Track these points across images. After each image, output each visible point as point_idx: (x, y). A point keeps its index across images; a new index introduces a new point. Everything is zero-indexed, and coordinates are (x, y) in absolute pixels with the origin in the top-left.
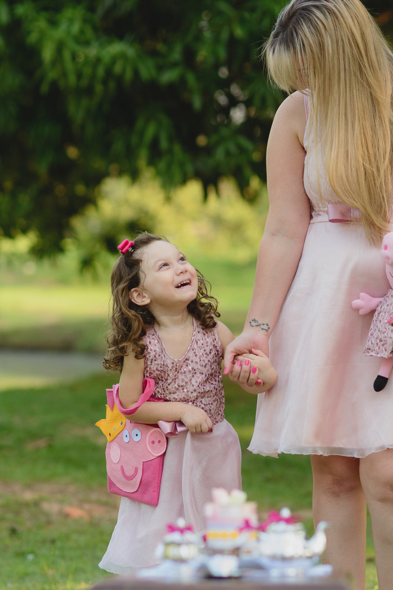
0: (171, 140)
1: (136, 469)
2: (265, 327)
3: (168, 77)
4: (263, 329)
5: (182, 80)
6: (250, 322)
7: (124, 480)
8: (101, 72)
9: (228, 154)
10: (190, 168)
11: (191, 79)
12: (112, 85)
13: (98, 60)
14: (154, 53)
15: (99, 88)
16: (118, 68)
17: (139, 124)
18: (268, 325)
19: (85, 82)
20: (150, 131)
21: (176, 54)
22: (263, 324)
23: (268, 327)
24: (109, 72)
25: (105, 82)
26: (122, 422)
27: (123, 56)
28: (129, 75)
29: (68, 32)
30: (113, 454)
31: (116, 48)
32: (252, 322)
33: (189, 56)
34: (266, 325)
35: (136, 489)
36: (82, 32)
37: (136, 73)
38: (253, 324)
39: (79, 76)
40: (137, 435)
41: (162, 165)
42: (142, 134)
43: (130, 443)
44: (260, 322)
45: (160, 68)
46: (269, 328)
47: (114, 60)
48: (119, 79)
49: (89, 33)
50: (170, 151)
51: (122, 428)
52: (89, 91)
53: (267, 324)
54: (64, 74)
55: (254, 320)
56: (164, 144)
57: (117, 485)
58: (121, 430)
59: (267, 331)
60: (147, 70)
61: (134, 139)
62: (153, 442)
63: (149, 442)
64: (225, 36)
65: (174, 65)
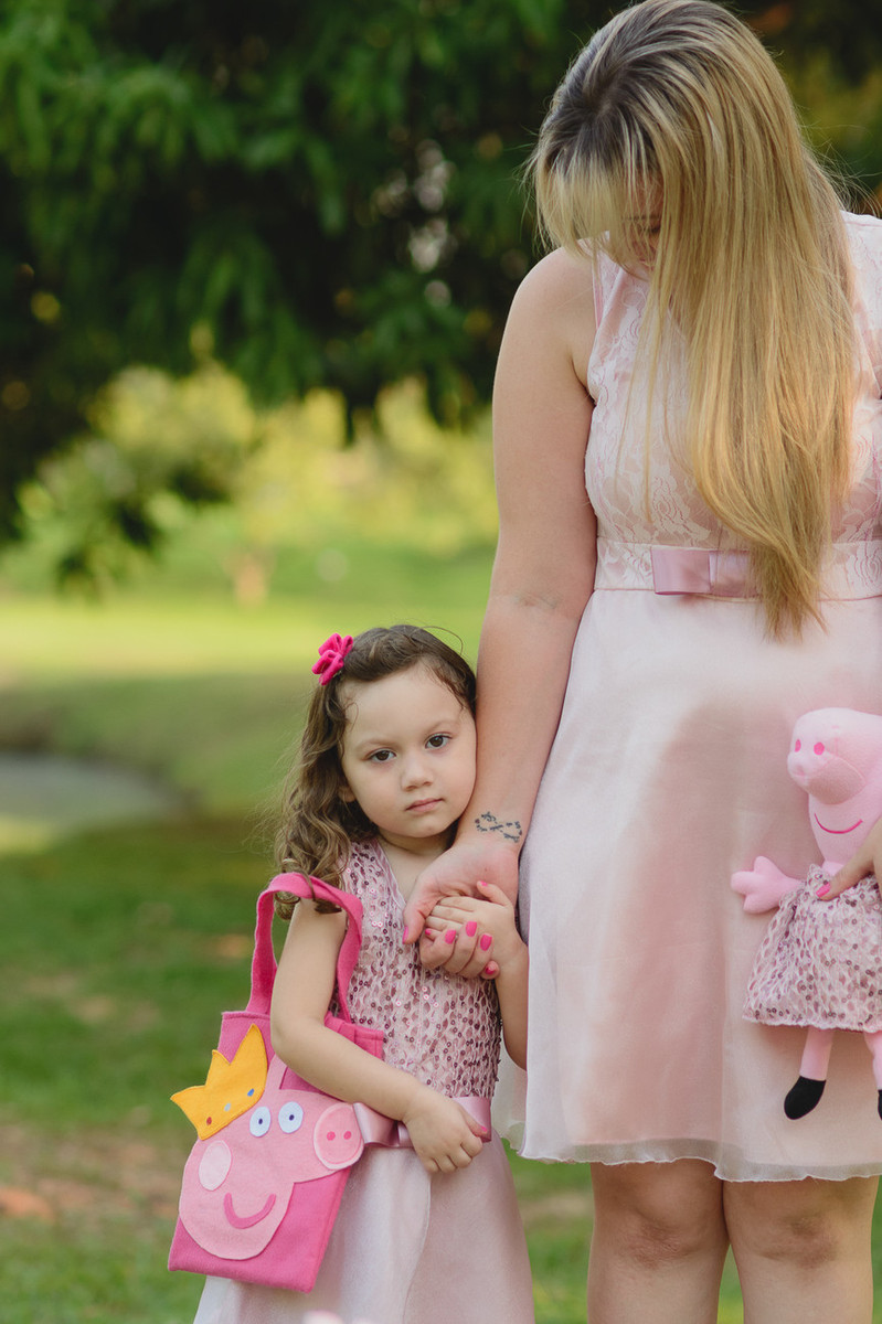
0: (270, 298)
1: (272, 1200)
2: (513, 831)
3: (267, 151)
4: (507, 836)
5: (299, 160)
6: (477, 821)
7: (229, 1228)
8: (107, 136)
9: (403, 336)
10: (313, 366)
11: (320, 158)
12: (133, 168)
13: (102, 110)
14: (233, 95)
15: (103, 176)
16: (147, 129)
17: (195, 260)
18: (519, 827)
19: (70, 159)
20: (222, 278)
21: (286, 99)
22: (509, 824)
23: (519, 830)
24: (126, 138)
25: (118, 158)
26: (252, 1091)
27: (159, 101)
28: (173, 146)
29: (33, 42)
30: (209, 1168)
31: (145, 81)
32: (481, 820)
33: (316, 103)
34: (514, 826)
35: (262, 1249)
36: (64, 41)
37: (190, 141)
38: (485, 823)
39: (57, 143)
40: (292, 1118)
41: (248, 356)
42: (201, 285)
43: (266, 1137)
44: (500, 820)
45: (248, 131)
46: (521, 833)
47: (139, 109)
48: (151, 154)
49: (81, 44)
50: (267, 326)
51: (252, 1103)
52: (79, 180)
53: (516, 823)
54: (22, 140)
55: (488, 816)
56: (253, 308)
57: (204, 1244)
58: (245, 1108)
59: (516, 839)
60: (216, 136)
61: (183, 295)
62: (331, 1136)
63: (320, 1135)
64: (400, 59)
65: (279, 124)
